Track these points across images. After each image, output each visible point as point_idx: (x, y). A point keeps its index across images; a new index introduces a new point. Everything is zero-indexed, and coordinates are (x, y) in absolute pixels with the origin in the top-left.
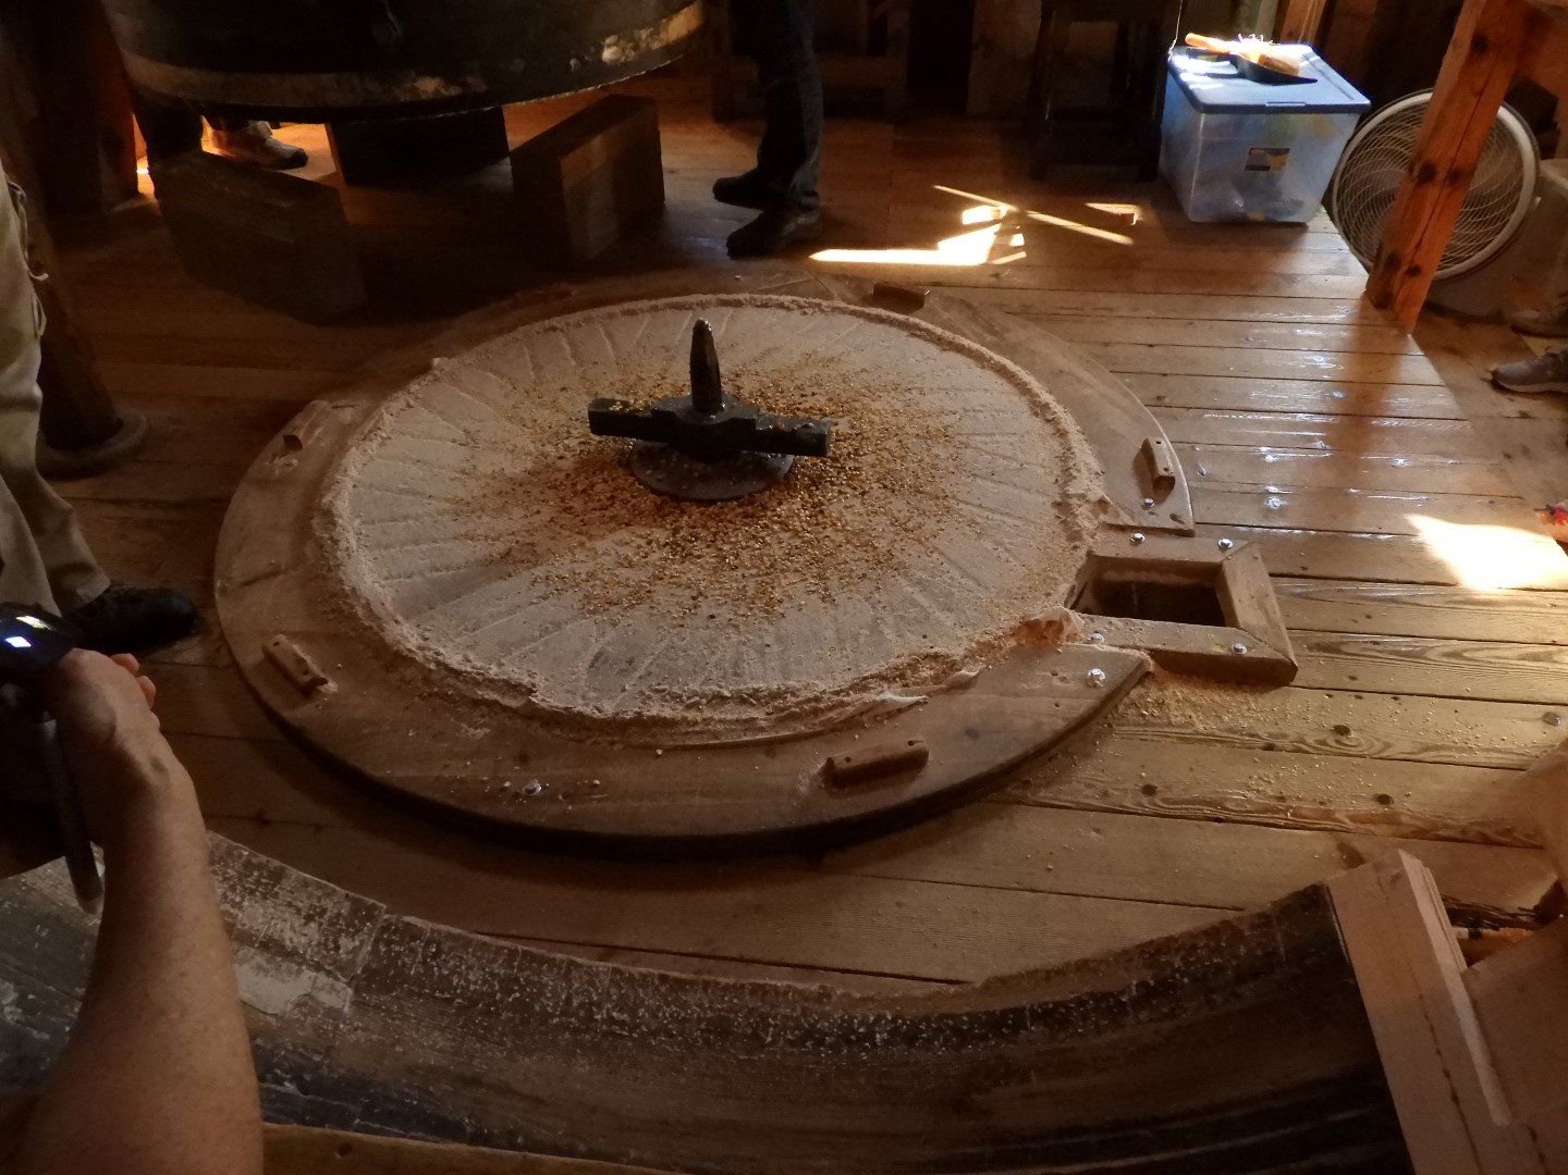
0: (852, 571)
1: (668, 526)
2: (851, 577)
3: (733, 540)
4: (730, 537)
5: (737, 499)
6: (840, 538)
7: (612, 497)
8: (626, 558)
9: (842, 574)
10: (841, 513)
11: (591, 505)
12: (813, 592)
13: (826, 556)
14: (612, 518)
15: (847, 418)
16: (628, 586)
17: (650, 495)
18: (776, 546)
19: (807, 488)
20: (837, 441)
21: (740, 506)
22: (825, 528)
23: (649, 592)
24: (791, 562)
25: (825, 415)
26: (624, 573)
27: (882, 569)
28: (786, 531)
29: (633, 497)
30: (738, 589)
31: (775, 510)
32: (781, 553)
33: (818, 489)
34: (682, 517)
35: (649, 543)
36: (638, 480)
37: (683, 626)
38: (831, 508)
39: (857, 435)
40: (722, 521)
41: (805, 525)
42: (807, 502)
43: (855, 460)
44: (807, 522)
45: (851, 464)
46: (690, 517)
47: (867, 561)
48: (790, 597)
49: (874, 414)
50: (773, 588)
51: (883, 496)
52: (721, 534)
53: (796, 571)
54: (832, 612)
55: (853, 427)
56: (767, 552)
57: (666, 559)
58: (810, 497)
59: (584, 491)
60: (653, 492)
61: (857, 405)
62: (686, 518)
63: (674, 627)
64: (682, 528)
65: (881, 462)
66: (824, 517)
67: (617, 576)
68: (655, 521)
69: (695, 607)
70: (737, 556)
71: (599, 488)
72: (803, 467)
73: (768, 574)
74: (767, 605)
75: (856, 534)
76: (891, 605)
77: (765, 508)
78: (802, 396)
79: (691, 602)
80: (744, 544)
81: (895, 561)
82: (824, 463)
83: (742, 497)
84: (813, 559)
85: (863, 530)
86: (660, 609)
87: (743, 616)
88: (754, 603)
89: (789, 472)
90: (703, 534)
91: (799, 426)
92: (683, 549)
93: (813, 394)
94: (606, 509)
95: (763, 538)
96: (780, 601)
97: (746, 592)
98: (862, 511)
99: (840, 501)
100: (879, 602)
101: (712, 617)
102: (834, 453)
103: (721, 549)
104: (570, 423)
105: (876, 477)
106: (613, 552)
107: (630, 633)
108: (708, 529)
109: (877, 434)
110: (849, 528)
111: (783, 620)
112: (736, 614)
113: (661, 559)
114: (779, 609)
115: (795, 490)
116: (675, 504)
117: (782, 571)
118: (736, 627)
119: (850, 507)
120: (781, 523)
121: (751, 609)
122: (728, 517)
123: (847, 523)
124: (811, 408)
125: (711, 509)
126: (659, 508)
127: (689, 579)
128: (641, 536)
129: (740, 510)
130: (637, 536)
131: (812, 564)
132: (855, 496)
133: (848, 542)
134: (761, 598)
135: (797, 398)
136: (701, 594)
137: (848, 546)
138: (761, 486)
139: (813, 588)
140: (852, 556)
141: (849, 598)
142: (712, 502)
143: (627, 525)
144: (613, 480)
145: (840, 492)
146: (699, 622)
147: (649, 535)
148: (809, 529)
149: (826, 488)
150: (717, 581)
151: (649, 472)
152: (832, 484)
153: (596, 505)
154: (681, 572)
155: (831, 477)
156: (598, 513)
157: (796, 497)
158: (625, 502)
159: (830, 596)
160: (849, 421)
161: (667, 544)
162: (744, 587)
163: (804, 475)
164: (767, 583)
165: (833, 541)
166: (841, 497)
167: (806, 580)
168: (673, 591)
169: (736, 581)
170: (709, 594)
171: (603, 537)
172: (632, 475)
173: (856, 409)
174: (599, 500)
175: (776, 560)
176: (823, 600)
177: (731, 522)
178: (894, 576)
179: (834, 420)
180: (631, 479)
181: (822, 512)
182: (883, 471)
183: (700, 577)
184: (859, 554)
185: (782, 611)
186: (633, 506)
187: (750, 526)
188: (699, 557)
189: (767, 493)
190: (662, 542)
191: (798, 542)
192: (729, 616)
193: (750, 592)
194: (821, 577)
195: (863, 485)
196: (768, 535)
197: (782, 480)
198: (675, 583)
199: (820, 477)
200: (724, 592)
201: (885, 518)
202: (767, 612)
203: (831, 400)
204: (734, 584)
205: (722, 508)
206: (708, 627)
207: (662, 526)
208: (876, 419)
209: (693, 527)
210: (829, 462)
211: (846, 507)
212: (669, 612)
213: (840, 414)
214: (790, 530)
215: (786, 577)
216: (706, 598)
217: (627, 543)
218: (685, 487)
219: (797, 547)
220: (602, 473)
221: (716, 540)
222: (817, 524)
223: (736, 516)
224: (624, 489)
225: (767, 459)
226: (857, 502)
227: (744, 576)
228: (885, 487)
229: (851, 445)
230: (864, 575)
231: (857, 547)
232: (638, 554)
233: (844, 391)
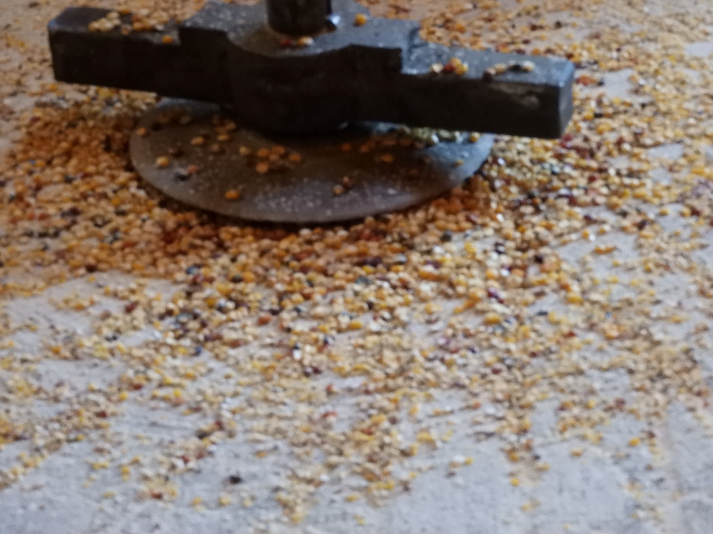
0: (592, 392)
1: (180, 276)
2: (587, 407)
3: (320, 310)
4: (315, 305)
5: (347, 224)
6: (573, 317)
7: (75, 212)
8: (70, 338)
9: (567, 398)
10: (583, 263)
11: (25, 225)
12: (489, 435)
13: (534, 355)
14: (61, 255)
15: (627, 73)
16: (56, 399)
17: (157, 212)
18: (418, 329)
19: (514, 208)
20: (598, 116)
21: (354, 239)
22: (540, 295)
23: (102, 415)
24: (449, 365)
25: (578, 66)
26: (56, 369)
27: (664, 391)
28: (448, 297)
29: (121, 213)
30: (310, 420)
31: (429, 252)
32: (427, 343)
33: (537, 211)
34: (215, 256)
35: (129, 310)
36: (139, 179)
37: (159, 497)
38: (563, 253)
39: (643, 106)
40: (304, 270)
41: (495, 286)
42: (507, 238)
43: (632, 156)
44: (502, 280)
45: (622, 163)
46: (234, 260)
47: (631, 372)
48: (430, 444)
49: (688, 66)
50: (394, 421)
51: (686, 234)
52: (297, 297)
53: (457, 385)
54: (527, 485)
55: (637, 91)
56: (393, 340)
57: (157, 346)
58: (517, 226)
59: (18, 198)
60: (166, 202)
61: (651, 48)
62: (224, 259)
63: (139, 498)
64: (211, 280)
65: (691, 162)
66: (543, 271)
67: (38, 377)
68: (154, 263)
69: (200, 456)
70: (323, 346)
71: (49, 192)
72: (511, 164)
73: (387, 389)
74: (371, 460)
75: (614, 310)
76: (675, 473)
77: (408, 246)
78: (534, 28)
79: (194, 443)
80: (345, 321)
81: (698, 375)
82: (560, 157)
83: (360, 220)
84: (502, 361)
85: (630, 303)
86: (116, 453)
87: (309, 481)
88: (340, 453)
89: (479, 172)
90: (255, 293)
91: (502, 66)
92: (204, 325)
93: (558, 25)
94: (56, 235)
95: (391, 310)
96: (406, 454)
97: (328, 427)
98: (634, 259)
99: (585, 237)
100: (649, 468)
101: (235, 480)
102: (586, 139)
103: (289, 330)
104: (27, 67)
105: (677, 191)
106: (43, 325)
107: (33, 507)
108: (270, 286)
109: (690, 106)
110: (595, 296)
111: (404, 498)
112: (294, 476)
113: (147, 345)
114: (399, 470)
115: (485, 209)
116: (207, 230)
117: (423, 383)
118: (286, 506)
119: (609, 251)
120: (438, 279)
121: (332, 467)
122: (321, 262)
123: (594, 286)
124: (549, 51)
125: (284, 244)
126: (168, 237)
127: (200, 392)
128: (115, 295)
129: (352, 249)
130: (107, 294)
131: (496, 372)
132: (623, 229)
133: (592, 327)
134: (358, 444)
135: (521, 30)
136: (220, 426)
137: (591, 336)
138: (408, 199)
139: (491, 427)
140: (597, 359)
141: (576, 455)
142: (291, 228)
143: (91, 269)
144: (86, 176)
145: (588, 220)
146: (200, 489)
147: (133, 292)
148: (503, 295)
149: (554, 207)
150: (266, 400)
151: (161, 161)
152: (573, 201)
153: (36, 227)
154: (187, 376)
155: (570, 188)
156: (35, 243)
157: (484, 225)
158: (98, 222)
159: (528, 447)
160: (631, 79)
161: (169, 313)
162: (325, 415)
163: (508, 181)
164: (382, 410)
165: (557, 323)
166: (591, 231)
167: (476, 407)
168: (156, 417)
169: (309, 401)
170: (238, 428)
171: (31, 292)
172: (129, 168)
173: (649, 56)
174: (43, 217)
175: (412, 360)
176: (511, 454)
177: (324, 272)
178: (692, 410)
179: (597, 76)
180: (123, 176)
181: (539, 260)
182: (694, 179)
183: (228, 388)
184: (614, 354)
185: (405, 476)
186: (115, 231)
187: (367, 282)
188: (235, 344)
189: (420, 215)
190: (159, 308)
191: (472, 323)
192: (275, 481)
193: (338, 429)
194: (509, 401)
195: (644, 207)
196: (406, 304)
197: (458, 190)
198: (164, 399)
199: (546, 188)
200: (275, 423)
201: (687, 278)
202: (370, 477)
203: (597, 36)
204: (303, 409)
205: (310, 242)
206: (220, 505)
207: (168, 275)
208: (693, 76)
209: (236, 280)
210: (573, 158)
211: (598, 252)
212: (136, 462)
213: (613, 64)
214: (459, 296)
215: (429, 399)
216: (231, 435)
217: (80, 308)
218: (232, 193)
219: (467, 335)
220: (64, 164)
221: (282, 308)
222: (525, 286)
223: (340, 260)
224: (104, 196)
225: (429, 144)
226: (625, 244)
227: (329, 392)
228: (695, 213)
229: (628, 125)
230: (620, 403)
231: (609, 339)
232: (98, 331)
233: (628, 20)
